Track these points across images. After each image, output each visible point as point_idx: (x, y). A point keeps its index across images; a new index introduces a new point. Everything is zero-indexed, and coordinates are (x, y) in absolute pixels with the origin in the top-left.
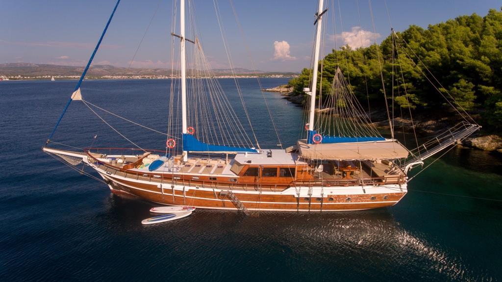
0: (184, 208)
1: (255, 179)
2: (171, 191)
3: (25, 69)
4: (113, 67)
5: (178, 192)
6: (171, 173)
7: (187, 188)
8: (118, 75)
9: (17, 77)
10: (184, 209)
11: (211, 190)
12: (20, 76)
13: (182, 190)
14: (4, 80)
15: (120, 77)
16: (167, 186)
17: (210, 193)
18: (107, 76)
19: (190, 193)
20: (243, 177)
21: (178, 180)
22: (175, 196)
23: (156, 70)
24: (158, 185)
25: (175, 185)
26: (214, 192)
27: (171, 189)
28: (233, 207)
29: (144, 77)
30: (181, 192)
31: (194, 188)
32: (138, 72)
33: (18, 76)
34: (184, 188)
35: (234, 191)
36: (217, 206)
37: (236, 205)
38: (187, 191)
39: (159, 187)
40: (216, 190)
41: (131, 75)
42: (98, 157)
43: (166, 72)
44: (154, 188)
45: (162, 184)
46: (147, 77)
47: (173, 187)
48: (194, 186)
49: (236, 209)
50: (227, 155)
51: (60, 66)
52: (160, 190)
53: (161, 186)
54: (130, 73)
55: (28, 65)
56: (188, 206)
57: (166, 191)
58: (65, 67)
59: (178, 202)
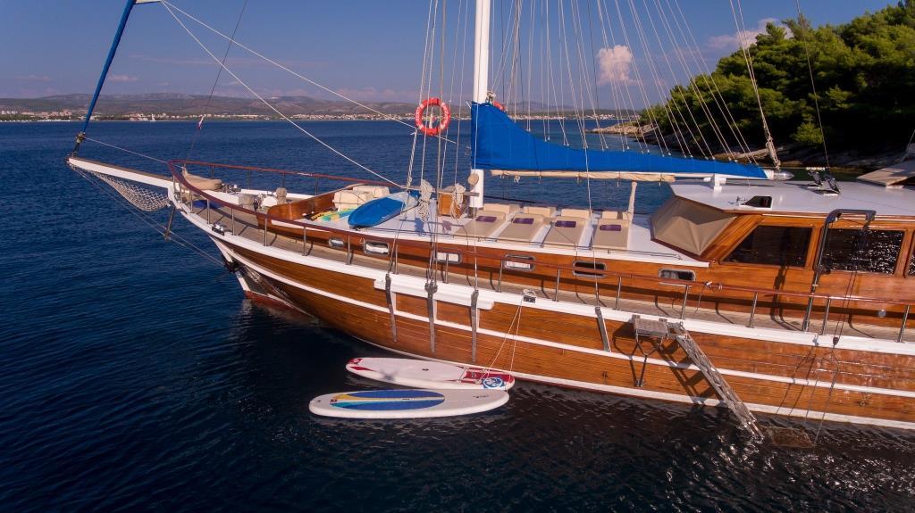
0: (469, 375)
1: (780, 280)
2: (424, 305)
3: (174, 103)
4: (309, 100)
5: (450, 310)
6: (426, 239)
7: (488, 299)
8: (319, 113)
9: (161, 117)
10: (471, 377)
11: (588, 311)
12: (165, 114)
13: (469, 304)
14: (141, 120)
15: (321, 117)
16: (409, 284)
17: (580, 323)
18: (299, 116)
19: (501, 317)
20: (726, 269)
21: (452, 264)
22: (437, 327)
23: (382, 104)
24: (378, 277)
25: (440, 284)
26: (598, 320)
27: (425, 295)
28: (677, 391)
29: (361, 117)
30: (464, 313)
31: (515, 300)
32: (352, 108)
33: (161, 114)
34: (474, 297)
35: (691, 325)
36: (605, 377)
37: (689, 383)
38: (489, 307)
39: (380, 284)
40: (608, 314)
41: (340, 114)
42: (208, 186)
43: (399, 108)
44: (360, 287)
45: (392, 276)
46: (366, 116)
47: (431, 289)
48: (518, 291)
49: (687, 399)
50: (634, 185)
51: (226, 99)
52: (384, 296)
53: (388, 282)
54: (338, 110)
55: (179, 97)
56: (486, 370)
57: (407, 301)
58: (234, 100)
59: (447, 347)
